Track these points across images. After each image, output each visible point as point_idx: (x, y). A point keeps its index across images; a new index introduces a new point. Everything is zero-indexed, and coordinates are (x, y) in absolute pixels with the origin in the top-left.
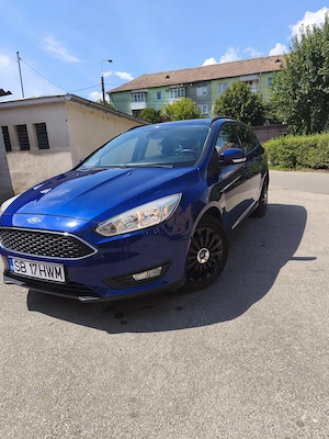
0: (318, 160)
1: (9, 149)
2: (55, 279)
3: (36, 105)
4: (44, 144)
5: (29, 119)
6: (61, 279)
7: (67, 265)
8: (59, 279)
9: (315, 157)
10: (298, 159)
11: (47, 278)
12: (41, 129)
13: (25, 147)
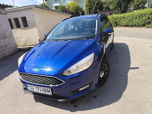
0: (125, 23)
1: (12, 28)
2: (47, 93)
3: (21, 10)
4: (26, 25)
5: (19, 16)
6: (50, 93)
7: (52, 88)
8: (49, 93)
9: (124, 22)
10: (118, 23)
11: (44, 93)
12: (24, 19)
13: (18, 26)
